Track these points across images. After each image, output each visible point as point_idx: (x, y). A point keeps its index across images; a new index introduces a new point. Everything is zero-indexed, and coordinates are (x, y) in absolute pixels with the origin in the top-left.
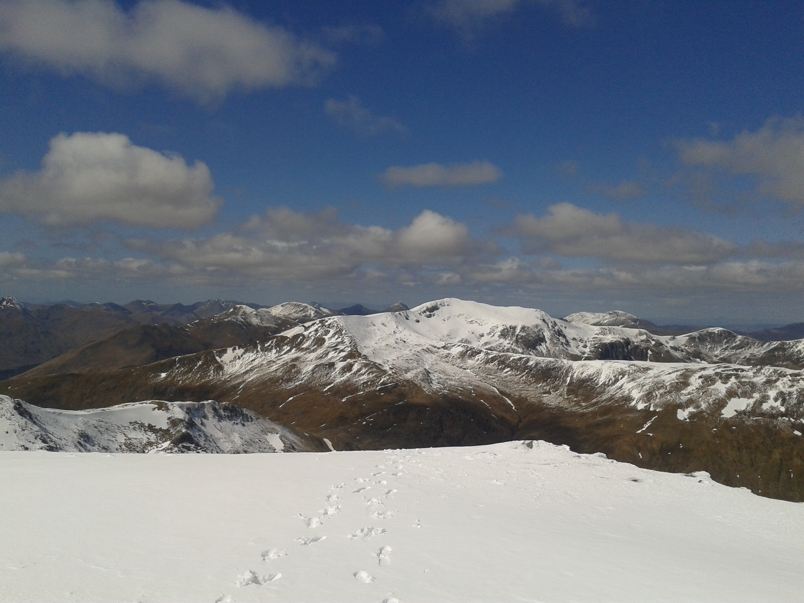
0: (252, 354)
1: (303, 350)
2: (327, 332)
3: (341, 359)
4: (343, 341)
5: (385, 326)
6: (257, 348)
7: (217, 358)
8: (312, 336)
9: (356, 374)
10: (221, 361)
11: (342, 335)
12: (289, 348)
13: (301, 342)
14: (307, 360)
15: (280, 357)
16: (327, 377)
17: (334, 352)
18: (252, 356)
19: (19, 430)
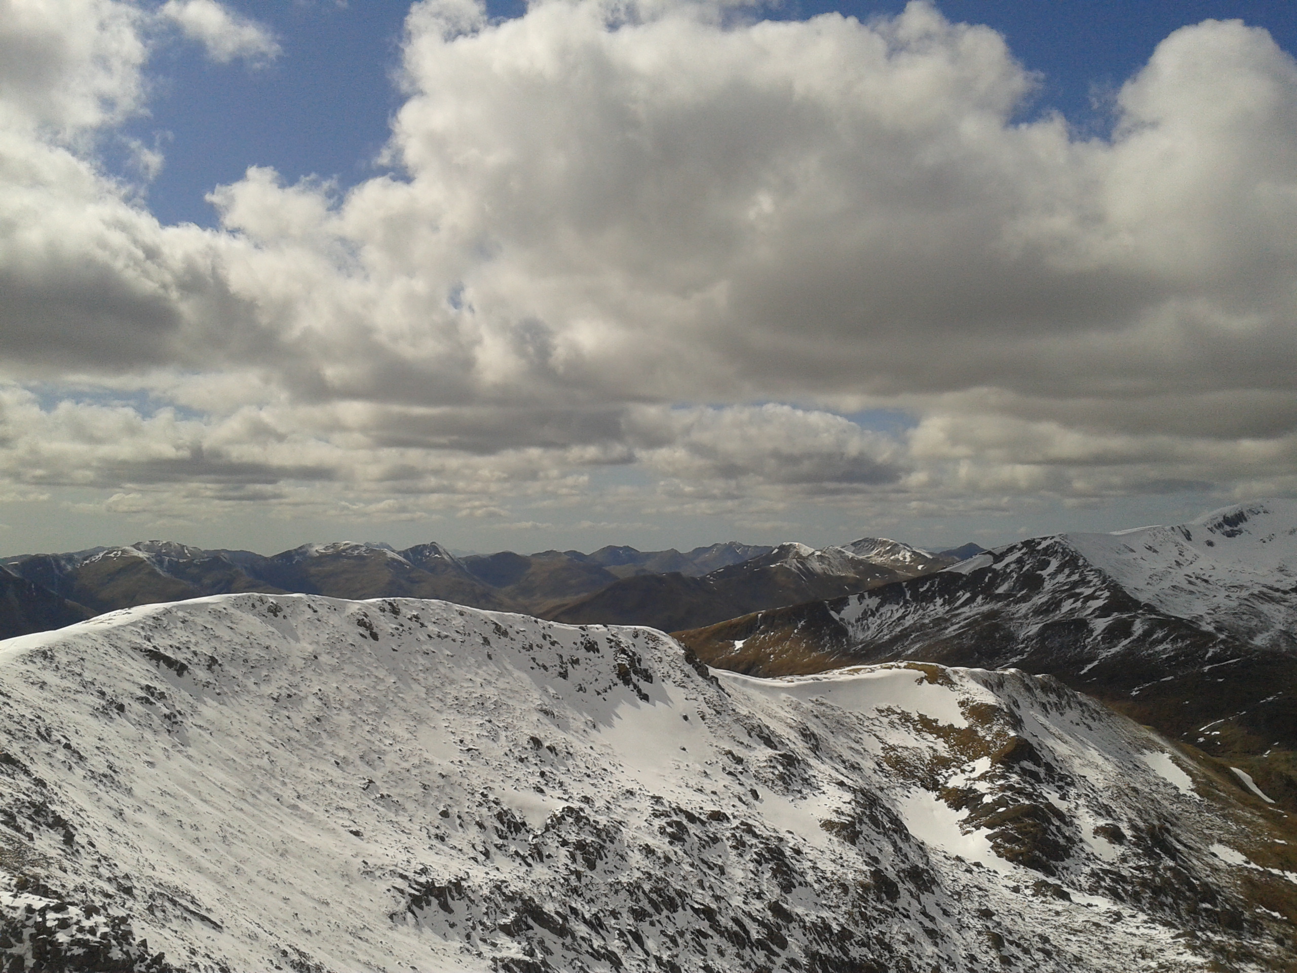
0: (897, 607)
1: (999, 598)
2: (1045, 564)
3: (1097, 613)
4: (1085, 578)
5: (1155, 551)
6: (905, 596)
7: (833, 613)
8: (1012, 571)
9: (1144, 641)
10: (842, 619)
11: (1078, 567)
12: (968, 595)
13: (993, 584)
14: (1016, 616)
15: (957, 612)
16: (1076, 648)
17: (1072, 600)
18: (897, 610)
19: (709, 712)
